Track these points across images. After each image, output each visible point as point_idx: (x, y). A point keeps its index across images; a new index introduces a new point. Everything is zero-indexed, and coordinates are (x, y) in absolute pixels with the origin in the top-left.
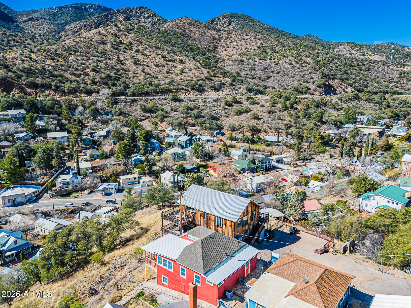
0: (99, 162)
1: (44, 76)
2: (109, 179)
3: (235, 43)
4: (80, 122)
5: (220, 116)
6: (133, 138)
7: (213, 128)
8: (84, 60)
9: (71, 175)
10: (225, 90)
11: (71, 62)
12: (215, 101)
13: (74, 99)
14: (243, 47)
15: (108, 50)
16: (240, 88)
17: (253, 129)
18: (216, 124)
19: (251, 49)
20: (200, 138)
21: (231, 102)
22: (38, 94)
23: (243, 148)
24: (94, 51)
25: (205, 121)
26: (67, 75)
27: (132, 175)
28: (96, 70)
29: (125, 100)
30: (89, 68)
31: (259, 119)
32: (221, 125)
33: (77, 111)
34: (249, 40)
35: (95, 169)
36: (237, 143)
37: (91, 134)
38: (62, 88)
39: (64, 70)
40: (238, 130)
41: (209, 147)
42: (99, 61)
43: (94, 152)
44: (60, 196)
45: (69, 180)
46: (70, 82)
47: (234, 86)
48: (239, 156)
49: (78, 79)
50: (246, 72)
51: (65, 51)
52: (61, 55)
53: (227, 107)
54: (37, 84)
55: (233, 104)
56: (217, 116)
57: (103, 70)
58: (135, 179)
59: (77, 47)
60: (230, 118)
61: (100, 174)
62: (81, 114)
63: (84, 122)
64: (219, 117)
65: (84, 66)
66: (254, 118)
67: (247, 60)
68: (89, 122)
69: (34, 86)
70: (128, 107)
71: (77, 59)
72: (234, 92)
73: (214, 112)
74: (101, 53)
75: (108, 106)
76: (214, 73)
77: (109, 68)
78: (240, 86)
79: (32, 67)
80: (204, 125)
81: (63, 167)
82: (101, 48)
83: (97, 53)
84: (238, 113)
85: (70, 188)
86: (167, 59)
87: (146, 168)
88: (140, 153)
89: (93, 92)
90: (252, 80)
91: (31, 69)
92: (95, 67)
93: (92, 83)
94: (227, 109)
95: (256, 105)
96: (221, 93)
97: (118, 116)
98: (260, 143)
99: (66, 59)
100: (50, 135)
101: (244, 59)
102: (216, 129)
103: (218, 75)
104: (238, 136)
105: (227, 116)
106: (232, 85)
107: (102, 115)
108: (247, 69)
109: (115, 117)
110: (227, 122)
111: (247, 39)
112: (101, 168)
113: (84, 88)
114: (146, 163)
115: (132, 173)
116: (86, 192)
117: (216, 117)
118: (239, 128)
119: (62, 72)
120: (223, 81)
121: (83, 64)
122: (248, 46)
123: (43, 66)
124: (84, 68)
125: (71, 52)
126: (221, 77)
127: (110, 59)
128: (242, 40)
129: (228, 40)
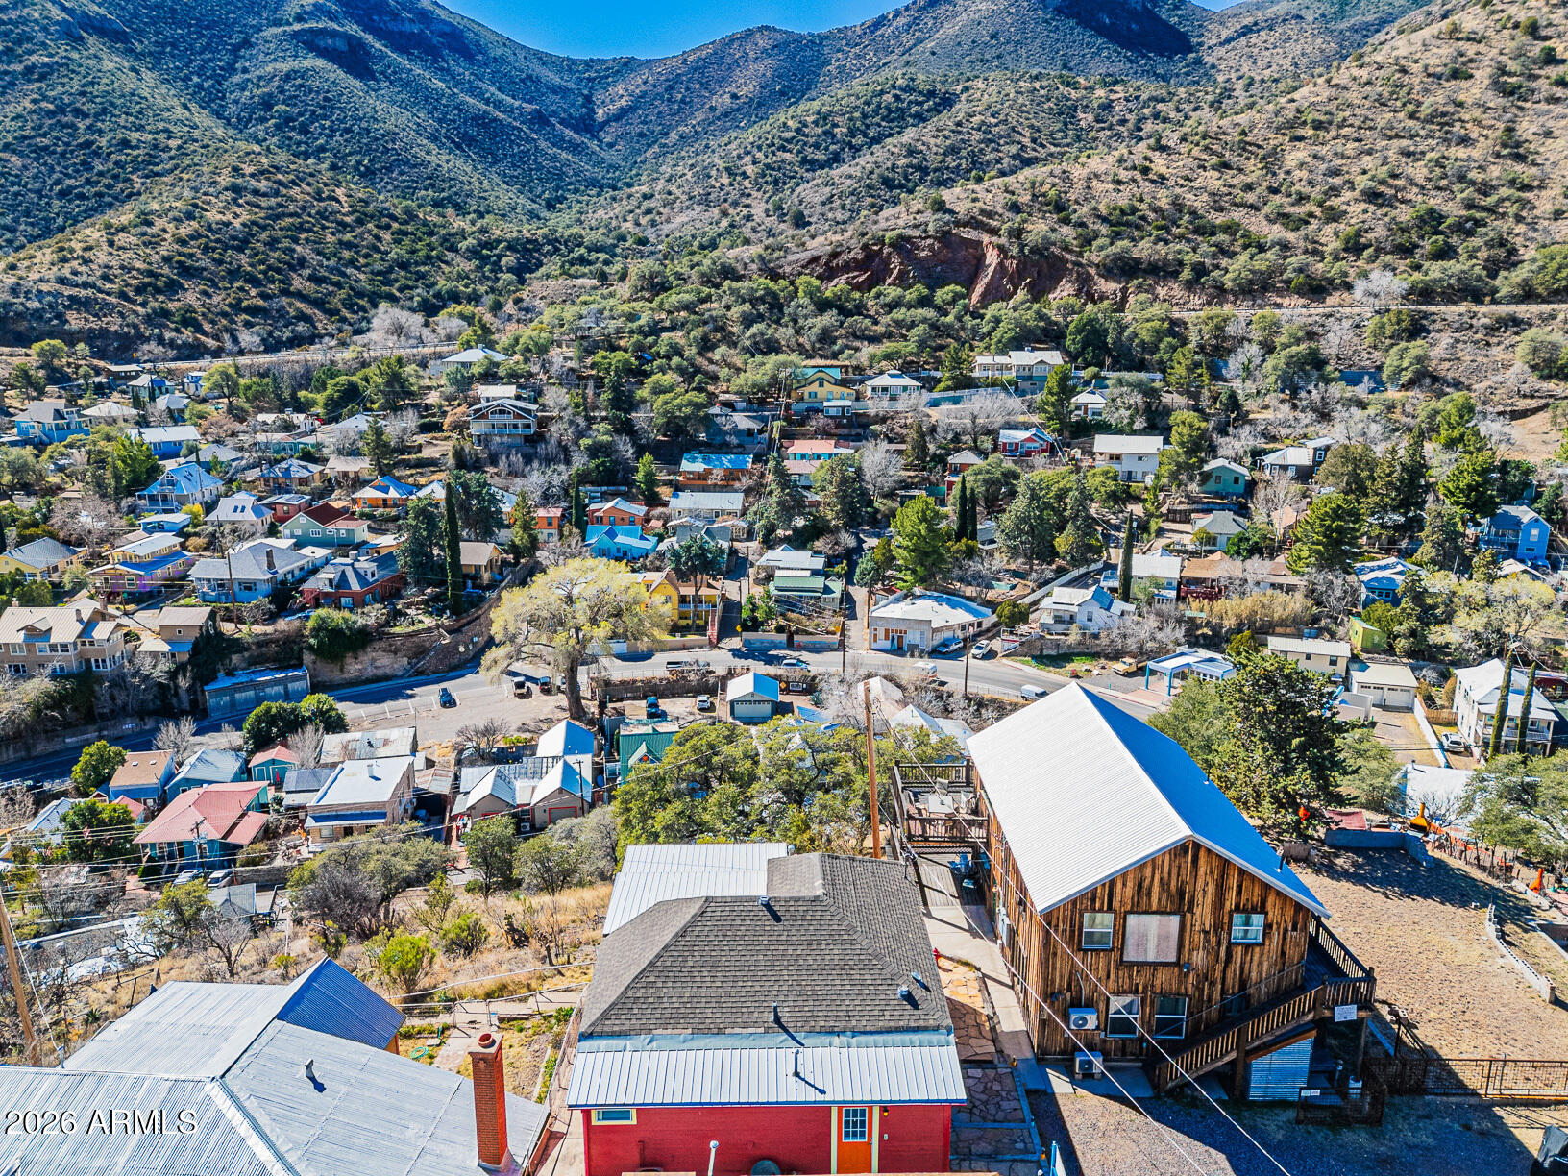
0: (1218, 567)
1: (1168, 232)
2: (1228, 641)
4: (1234, 403)
6: (1412, 485)
8: (1343, 156)
9: (1089, 593)
11: (1288, 172)
13: (1239, 315)
15: (1470, 101)
22: (1131, 299)
24: (1401, 115)
26: (1258, 225)
27: (1333, 644)
28: (1381, 195)
29: (1466, 319)
30: (1353, 189)
33: (1234, 364)
35: (1186, 588)
37: (1257, 454)
38: (1216, 273)
39: (1252, 206)
42: (1408, 154)
43: (1223, 523)
45: (1075, 609)
46: (1254, 250)
49: (1291, 236)
51: (1278, 129)
52: (1259, 147)
54: (1138, 261)
57: (1412, 193)
58: (1333, 662)
59: (1332, 107)
61: (1196, 609)
62: (1248, 373)
63: (1250, 405)
65: (1337, 181)
68: (1266, 407)
69: (1125, 269)
70: (1466, 352)
71: (1315, 157)
74: (1430, 120)
75: (1375, 347)
77: (1444, 182)
79: (1142, 200)
81: (1089, 562)
82: (1436, 99)
83: (1411, 123)
85: (1074, 637)
87: (1404, 628)
88: (1418, 556)
89: (1336, 289)
91: (1134, 210)
92: (1382, 182)
93: (1345, 250)
97: (1405, 387)
99: (1271, 160)
100: (1103, 443)
107: (1327, 381)
109: (1393, 394)
112: (1212, 591)
113: (1300, 270)
114: (1406, 604)
115: (1333, 636)
116: (1120, 666)
119: (1237, 215)
121: (1336, 173)
123: (1177, 197)
124: (1335, 191)
125: (1301, 132)
127: (1465, 141)
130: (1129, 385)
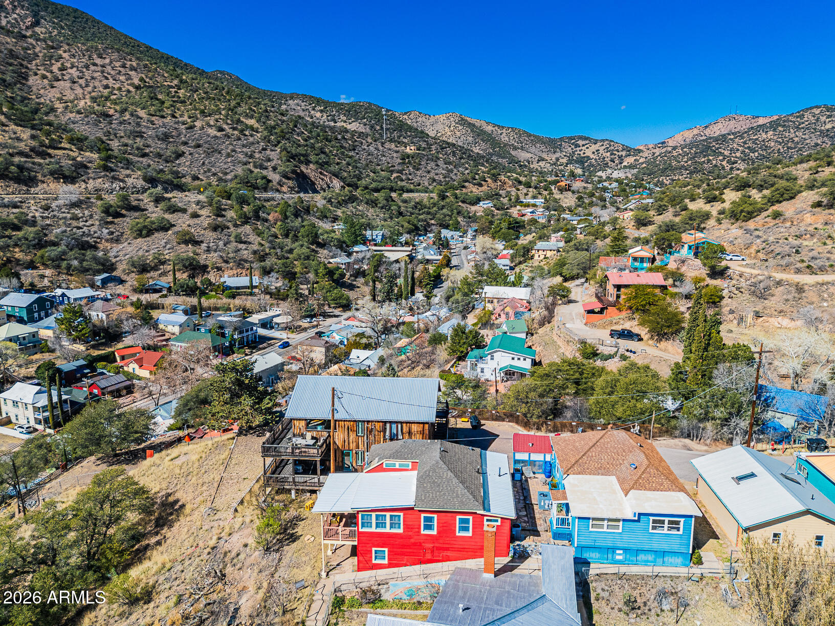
3: (74, 72)
5: (99, 240)
7: (90, 269)
10: (91, 181)
12: (74, 205)
14: (97, 84)
16: (128, 176)
17: (191, 264)
18: (95, 258)
19: (120, 89)
20: (63, 295)
21: (118, 207)
23: (182, 307)
25: (64, 253)
31: (197, 243)
32: (107, 260)
34: (109, 68)
36: (160, 297)
40: (155, 268)
41: (100, 314)
47: (113, 170)
48: (180, 326)
50: (122, 140)
53: (110, 219)
55: (124, 212)
56: (91, 241)
60: (126, 244)
64: (95, 242)
66: (186, 242)
67: (117, 115)
72: (114, 185)
73: (80, 232)
76: (53, 139)
78: (128, 172)
80: (64, 264)
84: (144, 232)
90: (141, 159)
94: (112, 223)
95: (180, 214)
96: (83, 186)
98: (214, 293)
101: (111, 112)
102: (99, 272)
103: (62, 145)
104: (158, 283)
105: (117, 241)
106: (106, 168)
108: (122, 134)
110: (121, 253)
111: (103, 66)
117: (88, 242)
118: (156, 266)
120: (79, 159)
122: (111, 82)
126: (72, 150)
128: (92, 68)
129: (53, 62)
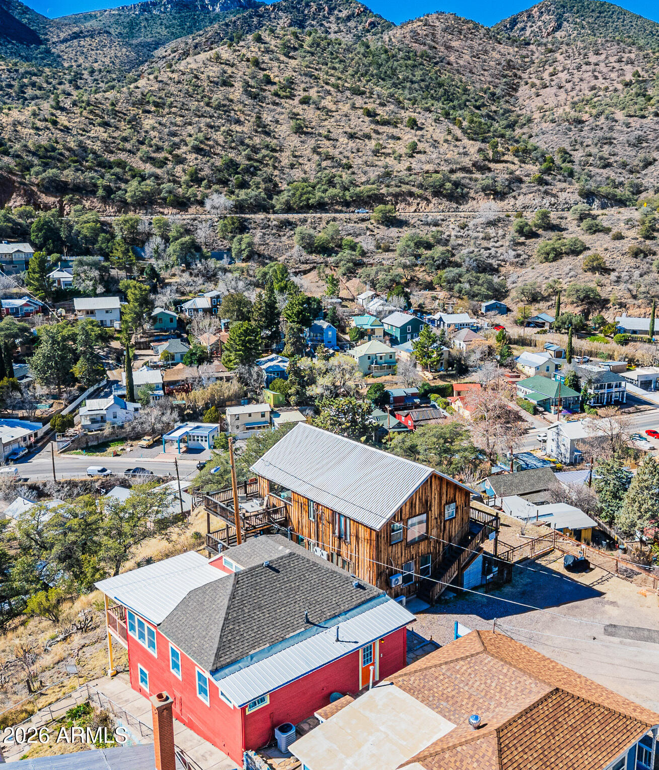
0: (182, 372)
1: (81, 165)
2: (202, 415)
3: (563, 76)
4: (154, 274)
5: (503, 263)
6: (271, 314)
7: (479, 294)
8: (176, 125)
9: (110, 400)
10: (522, 196)
11: (146, 132)
12: (492, 223)
13: (143, 219)
14: (585, 86)
15: (236, 99)
16: (563, 190)
17: (587, 297)
18: (490, 283)
19: (606, 89)
20: (441, 319)
21: (536, 226)
22: (67, 208)
23: (555, 347)
24: (202, 104)
25: (460, 276)
26: (135, 162)
27: (258, 405)
28: (202, 149)
29: (265, 222)
30: (186, 145)
31: (606, 271)
32: (504, 286)
33: (149, 249)
34: (602, 67)
35: (170, 388)
36: (538, 333)
37: (177, 303)
38: (120, 192)
39: (130, 151)
40: (546, 299)
41: (462, 343)
42: (212, 127)
43: (175, 346)
44: (82, 449)
45: (104, 412)
46: (139, 179)
47: (547, 184)
48: (537, 368)
49: (159, 171)
50: (587, 149)
51: (134, 104)
52: (125, 114)
53: (522, 239)
54: (66, 183)
55: (540, 232)
56: (495, 263)
57: (218, 150)
58: (263, 416)
59: (162, 94)
60: (530, 269)
61: (180, 399)
62: (158, 255)
63: (163, 274)
64: (499, 265)
65: (176, 139)
66: (593, 270)
67: (592, 120)
68: (174, 275)
69: (58, 188)
70: (270, 240)
71: (160, 124)
72: (545, 201)
73: (486, 253)
74: (218, 107)
75: (224, 238)
76: (498, 152)
77: (233, 145)
78: (564, 185)
79: (57, 142)
80: (457, 287)
81: (99, 381)
82: (218, 96)
83: (208, 109)
84: (552, 256)
85: (107, 430)
86: (378, 118)
87: (292, 391)
88: (284, 352)
89: (192, 204)
90: (602, 170)
91: (54, 149)
92: (201, 142)
93: (192, 181)
94: (523, 244)
95: (601, 235)
96: (512, 203)
97: (244, 260)
98: (602, 335)
99: (134, 123)
100: (80, 304)
101: (585, 117)
102: (487, 298)
103: (505, 158)
104: (543, 316)
105: (522, 264)
106: (541, 182)
107: (206, 258)
108: (590, 143)
109: (239, 264)
110: (520, 279)
111: (597, 64)
112: (185, 387)
113: (170, 192)
114: (291, 377)
115: (257, 401)
116: (143, 443)
117: (491, 265)
118: (549, 295)
119: (123, 156)
120: (517, 173)
121: (174, 134)
122: (600, 83)
123: (81, 142)
124: (176, 146)
125: (148, 108)
126: (513, 163)
127: (238, 122)
128: (584, 67)
129: (547, 67)
130: (88, 264)
